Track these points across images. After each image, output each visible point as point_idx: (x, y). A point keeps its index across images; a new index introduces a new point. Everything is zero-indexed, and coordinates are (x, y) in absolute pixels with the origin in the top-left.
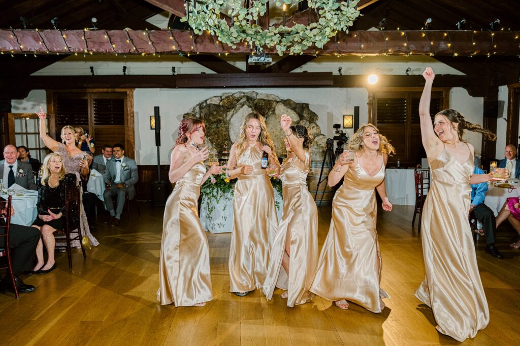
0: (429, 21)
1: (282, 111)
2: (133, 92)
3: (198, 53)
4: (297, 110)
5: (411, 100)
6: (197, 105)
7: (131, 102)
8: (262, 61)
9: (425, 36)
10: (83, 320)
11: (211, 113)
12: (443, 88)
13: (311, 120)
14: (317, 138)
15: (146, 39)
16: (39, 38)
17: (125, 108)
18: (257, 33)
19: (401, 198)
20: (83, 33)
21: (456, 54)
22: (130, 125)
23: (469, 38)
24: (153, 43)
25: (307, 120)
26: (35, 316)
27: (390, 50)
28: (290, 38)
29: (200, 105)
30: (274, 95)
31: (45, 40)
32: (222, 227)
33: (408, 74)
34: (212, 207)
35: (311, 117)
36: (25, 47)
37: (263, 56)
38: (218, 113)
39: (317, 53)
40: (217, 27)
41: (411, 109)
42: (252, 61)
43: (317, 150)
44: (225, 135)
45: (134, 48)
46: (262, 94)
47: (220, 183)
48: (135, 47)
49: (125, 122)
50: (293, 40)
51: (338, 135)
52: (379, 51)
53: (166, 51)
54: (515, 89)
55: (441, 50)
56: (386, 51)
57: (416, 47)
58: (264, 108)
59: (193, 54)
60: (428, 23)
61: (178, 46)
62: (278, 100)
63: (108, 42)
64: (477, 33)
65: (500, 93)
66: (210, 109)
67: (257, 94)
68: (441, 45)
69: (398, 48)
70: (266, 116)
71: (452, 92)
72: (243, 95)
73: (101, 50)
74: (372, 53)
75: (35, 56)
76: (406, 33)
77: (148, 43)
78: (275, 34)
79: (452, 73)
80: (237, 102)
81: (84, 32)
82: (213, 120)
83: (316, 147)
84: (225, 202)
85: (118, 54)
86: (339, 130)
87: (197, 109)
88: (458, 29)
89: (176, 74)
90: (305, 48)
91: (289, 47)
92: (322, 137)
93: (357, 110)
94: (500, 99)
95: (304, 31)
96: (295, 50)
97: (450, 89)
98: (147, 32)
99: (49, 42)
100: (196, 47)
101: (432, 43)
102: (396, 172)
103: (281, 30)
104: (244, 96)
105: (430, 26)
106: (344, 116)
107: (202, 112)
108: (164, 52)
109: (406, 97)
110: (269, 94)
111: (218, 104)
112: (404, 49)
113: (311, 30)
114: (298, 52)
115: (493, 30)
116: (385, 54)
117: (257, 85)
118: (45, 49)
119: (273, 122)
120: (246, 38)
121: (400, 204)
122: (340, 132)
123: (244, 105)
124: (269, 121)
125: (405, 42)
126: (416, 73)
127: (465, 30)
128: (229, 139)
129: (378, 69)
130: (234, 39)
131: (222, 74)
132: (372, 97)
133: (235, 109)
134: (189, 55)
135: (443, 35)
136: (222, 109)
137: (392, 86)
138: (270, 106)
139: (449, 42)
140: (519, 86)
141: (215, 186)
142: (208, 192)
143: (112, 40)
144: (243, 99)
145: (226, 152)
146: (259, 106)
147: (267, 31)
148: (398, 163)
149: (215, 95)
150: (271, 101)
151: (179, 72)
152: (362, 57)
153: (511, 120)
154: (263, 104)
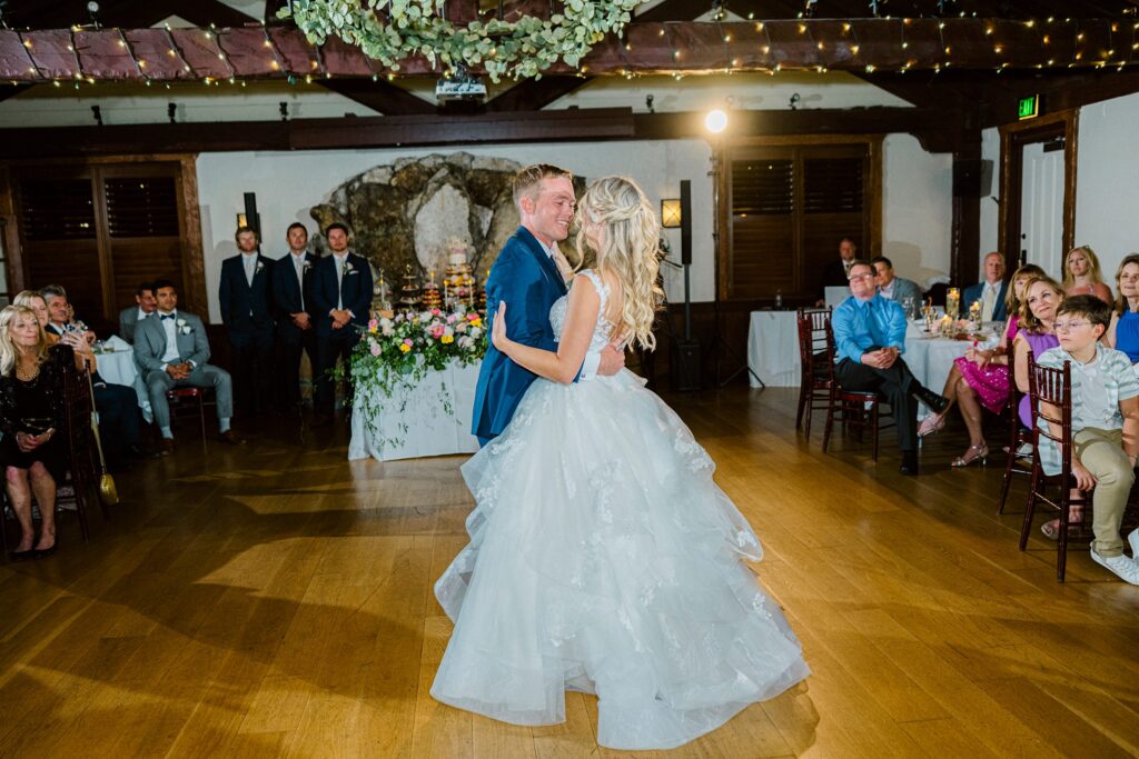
2: (194, 161)
3: (329, 76)
5: (802, 164)
6: (340, 187)
7: (192, 184)
8: (465, 92)
9: (806, 31)
10: (106, 637)
11: (371, 204)
12: (869, 135)
15: (213, 46)
17: (178, 198)
18: (443, 35)
19: (786, 373)
20: (69, 35)
21: (871, 68)
22: (193, 236)
23: (896, 33)
24: (227, 56)
27: (735, 63)
28: (514, 45)
29: (347, 186)
30: (510, 161)
32: (398, 446)
33: (794, 109)
34: (378, 406)
37: (466, 81)
38: (387, 203)
39: (583, 70)
40: (357, 26)
41: (802, 181)
42: (444, 92)
44: (405, 252)
45: (187, 68)
46: (482, 158)
47: (391, 355)
48: (190, 66)
49: (181, 227)
50: (520, 50)
52: (711, 63)
53: (257, 72)
54: (1013, 134)
55: (839, 60)
56: (727, 64)
57: (789, 55)
59: (318, 78)
60: (812, 4)
61: (286, 61)
63: (127, 55)
64: (911, 23)
65: (985, 145)
66: (369, 194)
67: (472, 158)
68: (839, 49)
69: (750, 57)
70: (492, 207)
71: (888, 144)
72: (441, 161)
73: (113, 73)
74: (699, 68)
76: (766, 25)
77: (217, 56)
79: (886, 104)
80: (430, 178)
81: (72, 33)
82: (377, 219)
84: (404, 394)
85: (153, 81)
87: (342, 195)
88: (873, 16)
89: (289, 118)
90: (545, 67)
91: (512, 64)
93: (685, 187)
94: (986, 156)
95: (540, 31)
96: (524, 69)
97: (882, 139)
98: (212, 31)
100: (323, 63)
101: (820, 46)
102: (773, 317)
103: (494, 29)
104: (443, 165)
105: (817, 11)
106: (662, 201)
107: (352, 202)
108: (254, 76)
109: (793, 157)
110: (500, 159)
111: (387, 183)
112: (765, 60)
113: (554, 27)
114: (532, 74)
115: (941, 17)
116: (726, 70)
117: (469, 138)
119: (509, 219)
120: (420, 48)
121: (783, 385)
123: (443, 184)
124: (500, 218)
125: (766, 44)
126: (812, 105)
127: (888, 18)
128: (414, 260)
129: (731, 96)
130: (394, 51)
131: (393, 117)
132: (717, 160)
133: (425, 194)
134: (309, 80)
135: (843, 28)
136: (396, 194)
137: (761, 134)
138: (500, 183)
139: (855, 44)
140: (1021, 128)
141: (379, 361)
142: (366, 373)
143: (136, 52)
144: (443, 170)
145: (410, 289)
146: (478, 184)
147: (464, 31)
148: (779, 298)
149: (380, 164)
150: (506, 172)
151: (297, 113)
152: (678, 78)
153: (1005, 200)
154: (487, 181)
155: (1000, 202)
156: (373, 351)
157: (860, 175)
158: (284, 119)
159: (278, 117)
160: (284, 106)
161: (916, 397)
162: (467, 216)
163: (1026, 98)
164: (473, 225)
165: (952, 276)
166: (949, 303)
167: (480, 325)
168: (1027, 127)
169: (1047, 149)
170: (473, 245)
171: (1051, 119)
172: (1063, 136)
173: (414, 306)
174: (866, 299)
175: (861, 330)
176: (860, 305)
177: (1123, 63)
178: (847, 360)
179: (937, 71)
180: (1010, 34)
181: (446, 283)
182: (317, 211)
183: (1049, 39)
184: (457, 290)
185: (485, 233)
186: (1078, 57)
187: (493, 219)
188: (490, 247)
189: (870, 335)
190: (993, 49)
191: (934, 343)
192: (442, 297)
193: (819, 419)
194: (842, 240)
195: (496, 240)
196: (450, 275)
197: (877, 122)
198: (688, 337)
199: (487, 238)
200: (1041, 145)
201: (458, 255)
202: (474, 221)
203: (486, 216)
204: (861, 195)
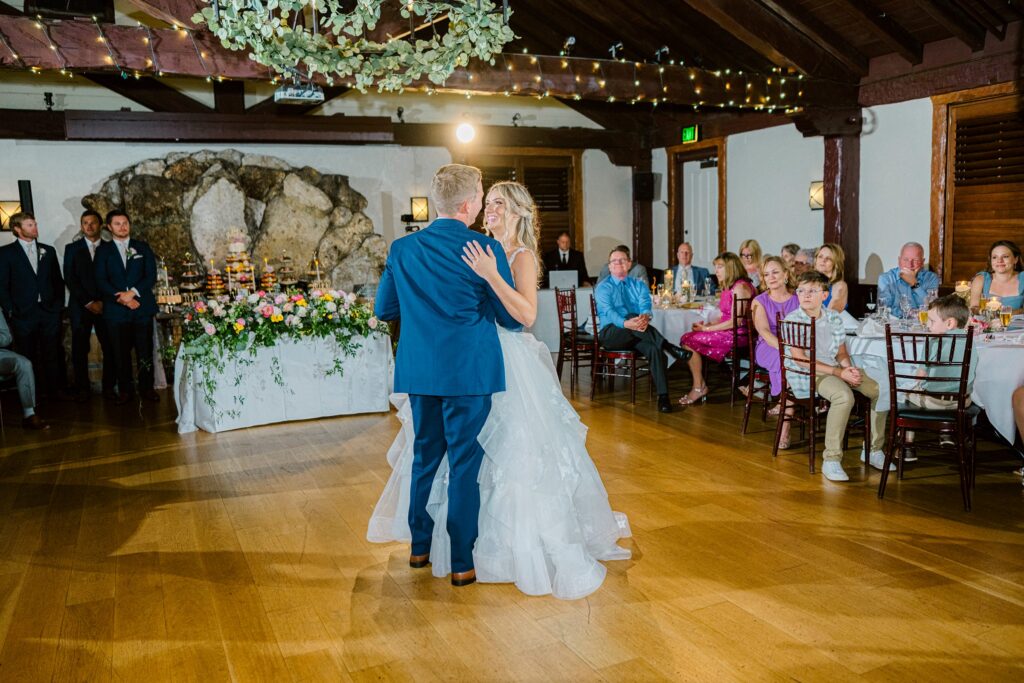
0: (571, 41)
1: (298, 190)
3: (160, 74)
4: (326, 187)
5: (522, 170)
6: (112, 178)
8: (306, 98)
9: (567, 67)
12: (571, 150)
13: (354, 207)
14: (367, 241)
15: (44, 37)
21: (612, 99)
23: (629, 73)
24: (59, 46)
25: (347, 208)
27: (515, 88)
29: (120, 177)
30: (278, 159)
32: (236, 417)
33: (516, 126)
35: (354, 201)
37: (310, 89)
38: (163, 194)
42: (287, 97)
43: (368, 264)
44: (181, 240)
45: (15, 56)
46: (252, 156)
47: (225, 333)
48: (18, 54)
50: (386, 67)
52: (498, 87)
53: (89, 65)
54: (676, 154)
55: (591, 91)
56: (509, 88)
57: (555, 84)
58: (261, 183)
59: (148, 75)
60: (569, 45)
61: (119, 57)
62: (287, 168)
64: (640, 66)
65: (655, 162)
66: (144, 186)
67: (242, 156)
68: (591, 83)
69: (526, 83)
70: (264, 200)
71: (586, 158)
72: (211, 156)
74: (487, 90)
76: (539, 59)
77: (46, 47)
78: (355, 55)
79: (584, 126)
80: (203, 172)
82: (153, 209)
83: (366, 257)
84: (239, 368)
86: (412, 224)
87: (114, 185)
89: (54, 108)
92: (376, 238)
94: (655, 170)
95: (410, 53)
97: (582, 153)
98: (43, 22)
101: (578, 79)
104: (215, 160)
105: (573, 51)
106: (412, 199)
107: (127, 192)
108: (86, 68)
109: (515, 166)
110: (268, 157)
111: (160, 175)
112: (535, 87)
115: (661, 64)
116: (506, 93)
119: (281, 212)
123: (218, 178)
124: (273, 211)
125: (538, 74)
127: (623, 61)
128: (192, 248)
129: (481, 114)
131: (166, 114)
133: (201, 186)
135: (593, 67)
136: (172, 186)
137: (498, 146)
138: (271, 179)
139: (602, 78)
140: (684, 150)
141: (216, 340)
142: (201, 350)
144: (215, 165)
145: (190, 275)
146: (250, 180)
149: (153, 157)
150: (274, 170)
151: (64, 105)
153: (673, 204)
154: (258, 177)
155: (669, 205)
156: (207, 331)
157: (566, 181)
158: (50, 109)
159: (44, 107)
160: (48, 97)
161: (665, 352)
162: (243, 208)
163: (689, 126)
164: (248, 217)
166: (666, 281)
168: (688, 149)
169: (703, 166)
170: (249, 234)
171: (707, 143)
172: (715, 156)
174: (621, 279)
175: (619, 303)
176: (617, 283)
177: (774, 107)
178: (611, 325)
179: (655, 104)
180: (706, 80)
181: (228, 269)
182: (90, 200)
183: (731, 86)
184: (239, 276)
185: (258, 224)
187: (265, 211)
188: (264, 236)
189: (624, 306)
190: (695, 90)
192: (225, 282)
195: (269, 230)
196: (232, 262)
197: (577, 140)
199: (261, 228)
200: (698, 163)
201: (238, 244)
202: (249, 213)
203: (260, 209)
204: (567, 197)
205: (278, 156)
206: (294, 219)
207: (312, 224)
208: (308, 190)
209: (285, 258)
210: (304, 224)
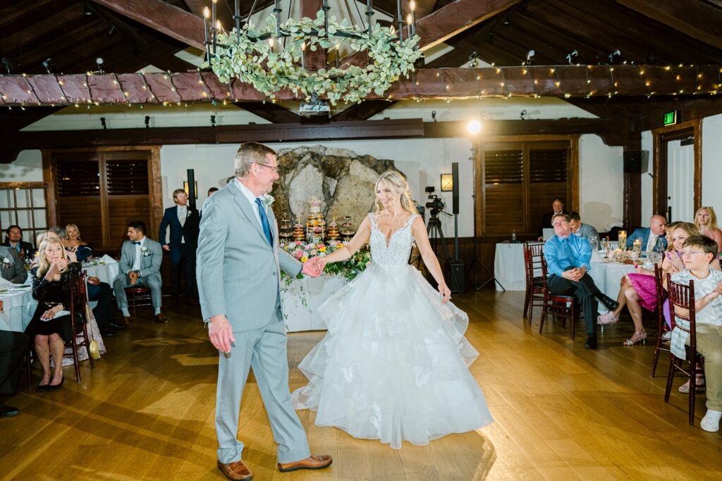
0: (531, 53)
1: (359, 171)
2: (159, 150)
3: (236, 101)
4: (378, 168)
5: (528, 153)
7: (157, 163)
8: (315, 110)
9: (527, 73)
10: (83, 444)
12: (570, 135)
15: (168, 83)
16: (27, 86)
17: (149, 172)
18: (302, 77)
20: (85, 78)
21: (568, 95)
22: (157, 195)
23: (582, 74)
24: (177, 89)
26: (22, 441)
27: (483, 92)
28: (345, 83)
30: (348, 150)
31: (36, 89)
33: (523, 119)
36: (9, 98)
37: (318, 104)
39: (389, 97)
40: (250, 72)
41: (529, 164)
44: (283, 205)
45: (153, 97)
46: (332, 149)
48: (155, 96)
49: (150, 190)
50: (349, 86)
51: (431, 201)
52: (469, 93)
53: (194, 99)
54: (661, 135)
55: (549, 89)
56: (478, 93)
57: (517, 88)
58: (335, 167)
59: (230, 102)
60: (531, 57)
61: (211, 92)
62: (354, 156)
63: (118, 89)
64: (592, 68)
65: (643, 141)
67: (325, 149)
68: (547, 84)
69: (493, 89)
70: (337, 178)
71: (582, 141)
72: (306, 150)
73: (110, 99)
74: (461, 96)
75: (23, 109)
76: (503, 69)
77: (170, 89)
78: (326, 79)
79: (580, 116)
80: (299, 160)
81: (87, 76)
85: (133, 104)
86: (433, 194)
88: (569, 64)
89: (215, 125)
90: (363, 96)
93: (455, 167)
94: (643, 148)
95: (360, 75)
96: (351, 97)
97: (579, 138)
98: (168, 74)
99: (41, 90)
100: (233, 93)
101: (536, 82)
102: (510, 247)
103: (333, 74)
104: (307, 153)
105: (534, 61)
106: (441, 175)
108: (192, 101)
109: (522, 149)
110: (342, 149)
112: (501, 91)
113: (368, 72)
114: (355, 100)
115: (611, 65)
116: (478, 97)
117: (324, 137)
118: (35, 100)
119: (347, 186)
120: (288, 85)
121: (517, 290)
122: (434, 197)
123: (307, 164)
124: (341, 185)
125: (502, 81)
126: (534, 117)
127: (578, 65)
128: (289, 210)
129: (483, 112)
130: (272, 87)
131: (278, 124)
132: (475, 150)
133: (296, 170)
134: (225, 103)
135: (550, 71)
137: (502, 135)
138: (342, 164)
139: (557, 80)
140: (665, 132)
143: (123, 87)
144: (307, 156)
145: (286, 227)
146: (328, 165)
147: (315, 74)
148: (514, 235)
150: (344, 158)
151: (221, 122)
152: (448, 102)
153: (657, 175)
154: (334, 163)
155: (654, 177)
157: (565, 159)
158: (213, 125)
159: (210, 124)
160: (213, 118)
161: (597, 299)
162: (322, 184)
163: (669, 113)
164: (325, 189)
165: (624, 222)
166: (620, 239)
167: (325, 251)
168: (670, 130)
169: (682, 144)
170: (325, 201)
171: (684, 125)
172: (693, 136)
173: (288, 238)
174: (565, 237)
175: (562, 256)
176: (561, 241)
178: (554, 275)
179: (610, 97)
180: (655, 74)
181: (308, 224)
183: (681, 77)
184: (314, 229)
185: (332, 194)
186: (699, 88)
187: (337, 186)
188: (335, 202)
189: (568, 259)
190: (645, 83)
191: (610, 265)
192: (305, 233)
193: (537, 312)
194: (555, 199)
195: (339, 198)
196: (310, 219)
197: (576, 128)
198: (457, 259)
199: (334, 197)
200: (679, 141)
201: (315, 207)
202: (326, 186)
203: (333, 184)
204: (566, 172)
205: (348, 149)
206: (355, 191)
207: (367, 193)
208: (365, 171)
209: (347, 217)
210: (362, 194)
